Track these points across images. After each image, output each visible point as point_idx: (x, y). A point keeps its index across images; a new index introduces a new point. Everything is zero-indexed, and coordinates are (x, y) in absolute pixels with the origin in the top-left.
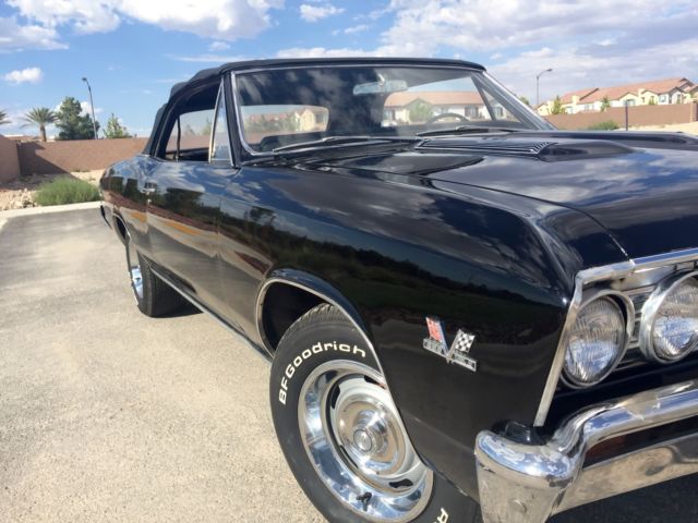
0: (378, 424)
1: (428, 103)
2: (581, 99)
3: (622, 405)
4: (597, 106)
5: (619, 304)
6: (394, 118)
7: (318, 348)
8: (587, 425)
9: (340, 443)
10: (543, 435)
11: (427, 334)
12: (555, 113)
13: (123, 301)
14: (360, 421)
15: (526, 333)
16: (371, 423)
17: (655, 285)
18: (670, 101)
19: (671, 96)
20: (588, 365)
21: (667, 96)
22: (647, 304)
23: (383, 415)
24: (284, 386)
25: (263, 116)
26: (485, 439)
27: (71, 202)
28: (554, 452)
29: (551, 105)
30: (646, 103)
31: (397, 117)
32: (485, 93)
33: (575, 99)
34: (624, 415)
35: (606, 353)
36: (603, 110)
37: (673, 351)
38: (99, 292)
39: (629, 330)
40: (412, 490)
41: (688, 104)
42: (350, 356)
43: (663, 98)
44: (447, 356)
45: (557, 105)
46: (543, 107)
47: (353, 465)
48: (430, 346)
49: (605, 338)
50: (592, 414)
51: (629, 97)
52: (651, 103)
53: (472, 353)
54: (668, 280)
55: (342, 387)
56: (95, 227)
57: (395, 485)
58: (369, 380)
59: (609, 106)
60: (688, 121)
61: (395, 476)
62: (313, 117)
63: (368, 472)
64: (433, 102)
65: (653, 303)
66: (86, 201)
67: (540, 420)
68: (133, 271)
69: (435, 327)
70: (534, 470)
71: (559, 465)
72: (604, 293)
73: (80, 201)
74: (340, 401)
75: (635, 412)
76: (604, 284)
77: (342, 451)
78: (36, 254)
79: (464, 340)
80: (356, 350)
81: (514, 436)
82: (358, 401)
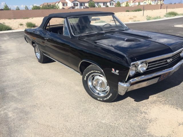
0: (101, 82)
1: (94, 2)
2: (133, 2)
3: (135, 78)
4: (137, 4)
5: (136, 66)
6: (84, 6)
7: (92, 71)
8: (131, 81)
9: (94, 85)
10: (126, 82)
11: (112, 70)
12: (126, 6)
13: (33, 59)
14: (98, 82)
15: (125, 70)
16: (100, 83)
17: (140, 64)
18: (155, 3)
19: (155, 2)
20: (132, 74)
21: (154, 1)
22: (139, 66)
23: (101, 81)
24: (86, 77)
25: (48, 3)
26: (119, 83)
27: (2, 31)
28: (128, 84)
29: (125, 3)
30: (149, 3)
31: (85, 5)
32: (115, 19)
33: (132, 1)
34: (135, 80)
35: (134, 72)
36: (138, 6)
37: (142, 72)
38: (25, 57)
39: (137, 69)
40: (106, 92)
41: (159, 4)
42: (98, 73)
43: (153, 2)
44: (115, 73)
45: (127, 4)
46: (123, 3)
47: (96, 89)
48: (112, 72)
49: (134, 70)
50: (132, 80)
51: (145, 1)
52: (150, 4)
53: (118, 73)
54: (142, 63)
55: (95, 77)
56: (13, 39)
57: (103, 91)
58: (100, 76)
59: (140, 4)
60: (159, 9)
61: (103, 90)
62: (62, 4)
63: (99, 90)
64: (95, 1)
65: (140, 66)
66: (6, 30)
67: (126, 80)
68: (36, 53)
69: (113, 69)
70: (125, 86)
71: (128, 85)
72: (134, 65)
73: (4, 30)
74: (95, 79)
75: (137, 79)
76: (134, 64)
77: (94, 87)
78: (2, 46)
79: (117, 71)
80: (99, 72)
81: (123, 82)
82: (98, 79)
